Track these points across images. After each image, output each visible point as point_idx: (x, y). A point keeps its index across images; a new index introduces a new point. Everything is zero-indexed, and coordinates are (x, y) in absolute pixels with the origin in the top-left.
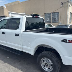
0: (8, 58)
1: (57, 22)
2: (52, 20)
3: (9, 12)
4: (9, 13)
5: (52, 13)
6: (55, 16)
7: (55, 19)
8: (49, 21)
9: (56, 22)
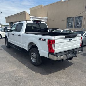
0: (15, 54)
1: (80, 28)
2: (75, 25)
3: (30, 16)
4: (30, 18)
5: (75, 17)
6: (78, 20)
7: (78, 24)
8: (72, 27)
9: (78, 28)
